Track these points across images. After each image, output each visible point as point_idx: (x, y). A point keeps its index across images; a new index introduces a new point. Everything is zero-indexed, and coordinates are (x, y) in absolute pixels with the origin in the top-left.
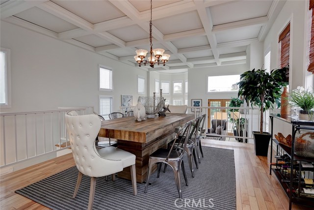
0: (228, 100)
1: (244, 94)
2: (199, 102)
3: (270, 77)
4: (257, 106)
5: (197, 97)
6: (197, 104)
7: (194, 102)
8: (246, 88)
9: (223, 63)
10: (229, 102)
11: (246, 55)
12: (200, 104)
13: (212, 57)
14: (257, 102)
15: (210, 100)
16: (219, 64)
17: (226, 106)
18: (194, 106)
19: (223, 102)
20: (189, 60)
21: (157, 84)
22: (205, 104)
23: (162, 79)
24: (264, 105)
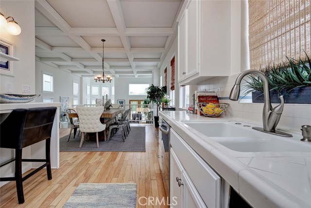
0: (142, 101)
1: (150, 97)
2: (123, 102)
3: (160, 90)
4: (155, 104)
5: (121, 98)
6: (121, 103)
7: (119, 102)
8: (150, 94)
9: (138, 76)
10: (143, 102)
11: (152, 73)
13: (132, 72)
14: (155, 101)
15: (130, 101)
16: (136, 77)
17: (141, 104)
19: (139, 101)
20: (116, 72)
21: (88, 87)
22: (127, 103)
23: (92, 84)
24: (159, 103)
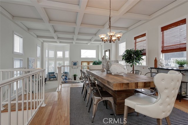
0: (91, 62)
2: (76, 63)
5: (75, 60)
7: (74, 63)
12: (77, 64)
13: (90, 40)
15: (82, 62)
16: (89, 44)
18: (74, 65)
19: (88, 63)
22: (79, 64)
23: (50, 49)
